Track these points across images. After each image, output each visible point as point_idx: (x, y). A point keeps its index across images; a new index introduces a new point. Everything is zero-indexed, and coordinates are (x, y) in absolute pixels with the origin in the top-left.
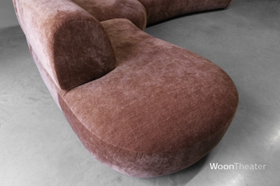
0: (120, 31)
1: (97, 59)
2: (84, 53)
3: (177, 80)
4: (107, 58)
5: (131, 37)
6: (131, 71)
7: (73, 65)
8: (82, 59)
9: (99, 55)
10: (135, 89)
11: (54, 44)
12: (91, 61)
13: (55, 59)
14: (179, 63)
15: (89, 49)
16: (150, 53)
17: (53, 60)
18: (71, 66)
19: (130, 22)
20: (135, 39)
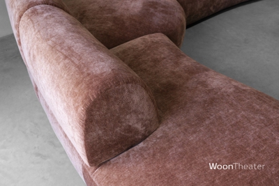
0: (156, 61)
1: (136, 126)
2: (122, 122)
3: (249, 153)
4: (149, 120)
5: (173, 73)
6: (182, 136)
7: (106, 138)
8: (118, 129)
9: (139, 120)
10: (191, 169)
11: (86, 121)
12: (129, 129)
13: (85, 136)
14: (249, 120)
15: (128, 117)
16: (205, 101)
17: (83, 137)
18: (105, 141)
19: (166, 39)
20: (180, 76)
